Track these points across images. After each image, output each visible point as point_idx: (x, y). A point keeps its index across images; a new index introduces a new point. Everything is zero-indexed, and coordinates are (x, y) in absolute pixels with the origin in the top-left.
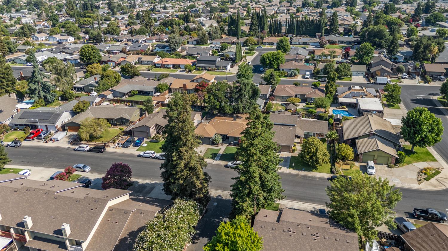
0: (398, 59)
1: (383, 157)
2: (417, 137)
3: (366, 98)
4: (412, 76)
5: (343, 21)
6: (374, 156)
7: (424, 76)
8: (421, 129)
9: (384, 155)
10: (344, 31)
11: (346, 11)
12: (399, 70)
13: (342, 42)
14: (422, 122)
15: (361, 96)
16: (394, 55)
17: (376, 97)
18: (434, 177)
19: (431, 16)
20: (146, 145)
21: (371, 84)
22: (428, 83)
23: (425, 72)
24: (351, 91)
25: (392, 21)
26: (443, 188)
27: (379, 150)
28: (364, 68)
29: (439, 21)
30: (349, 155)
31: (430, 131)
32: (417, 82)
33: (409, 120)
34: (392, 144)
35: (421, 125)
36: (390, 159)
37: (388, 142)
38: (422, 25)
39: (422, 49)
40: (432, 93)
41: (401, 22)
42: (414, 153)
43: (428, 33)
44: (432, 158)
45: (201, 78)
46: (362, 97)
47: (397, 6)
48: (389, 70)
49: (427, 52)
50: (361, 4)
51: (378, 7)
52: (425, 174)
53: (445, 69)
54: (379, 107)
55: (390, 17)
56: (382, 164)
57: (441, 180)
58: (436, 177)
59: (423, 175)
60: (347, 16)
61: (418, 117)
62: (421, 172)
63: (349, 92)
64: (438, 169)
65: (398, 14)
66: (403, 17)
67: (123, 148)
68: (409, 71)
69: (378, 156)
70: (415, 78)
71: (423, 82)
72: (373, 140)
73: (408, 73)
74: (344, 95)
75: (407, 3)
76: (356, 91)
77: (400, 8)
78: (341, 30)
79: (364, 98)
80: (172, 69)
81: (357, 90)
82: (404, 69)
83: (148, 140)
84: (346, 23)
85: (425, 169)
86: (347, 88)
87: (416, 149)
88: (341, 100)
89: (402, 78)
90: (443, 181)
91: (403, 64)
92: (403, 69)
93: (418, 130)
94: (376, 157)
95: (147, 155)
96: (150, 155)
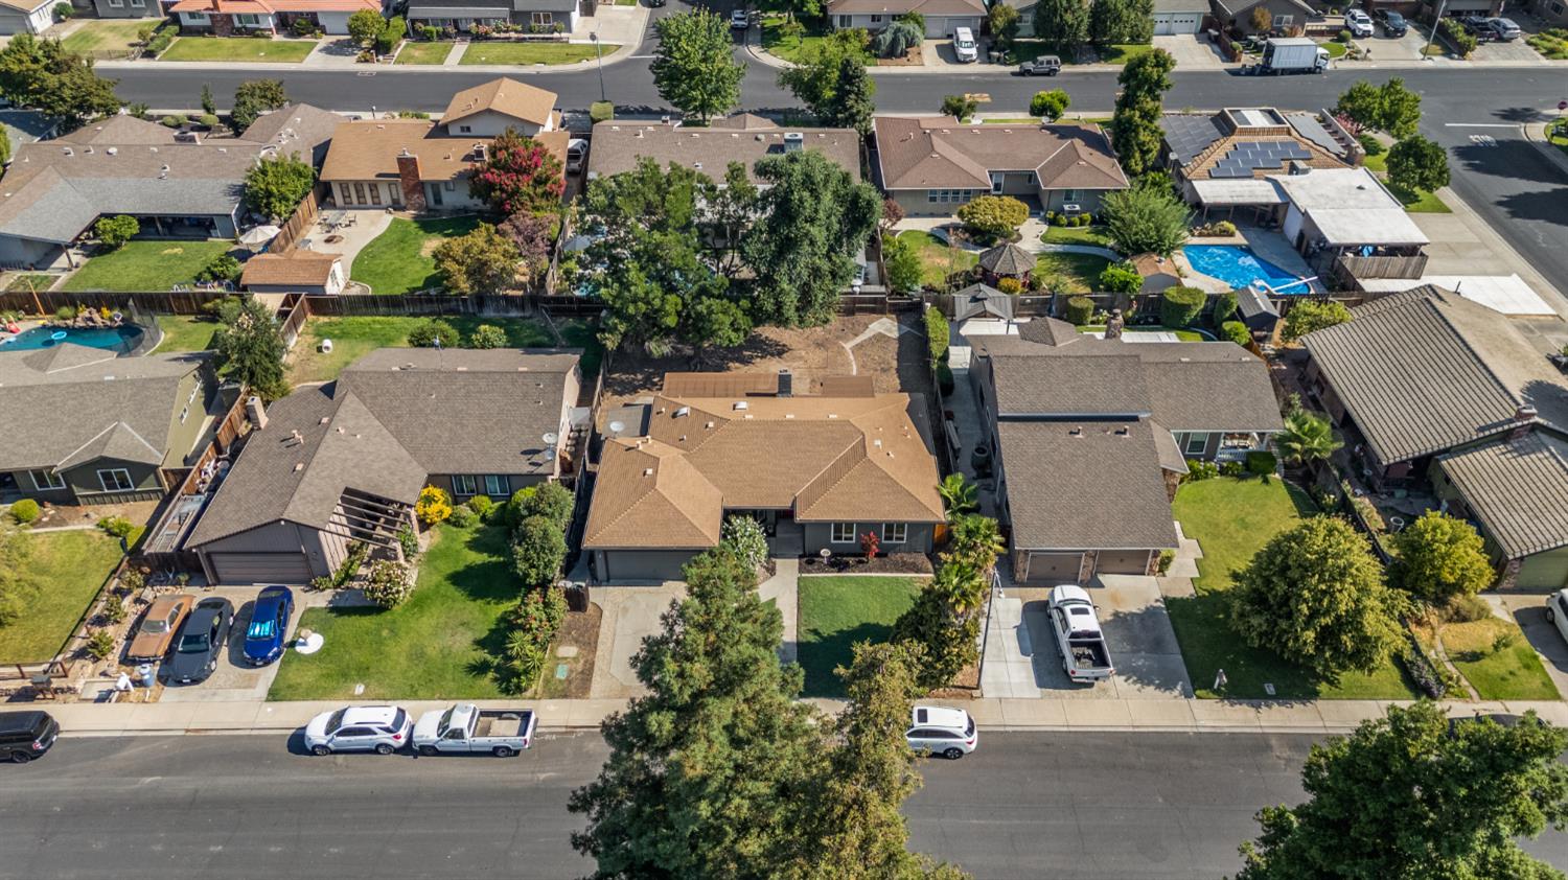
4: (1389, 23)
15: (1286, 165)
17: (1351, 163)
20: (314, 643)
21: (1247, 73)
22: (1464, 56)
23: (1432, 4)
24: (1235, 139)
32: (1415, 49)
45: (490, 111)
46: (1296, 169)
63: (1227, 145)
67: (171, 694)
70: (1403, 34)
71: (1438, 49)
73: (1372, 11)
74: (1210, 161)
76: (1256, 139)
79: (1305, 172)
80: (277, 38)
81: (1260, 130)
83: (321, 600)
88: (1205, 190)
89: (1356, 33)
95: (352, 738)
96: (374, 737)
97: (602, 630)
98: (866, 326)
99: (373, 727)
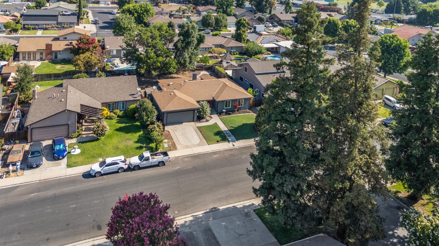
15: (275, 41)
20: (77, 151)
24: (263, 36)
27: (387, 82)
36: (395, 90)
45: (74, 33)
46: (278, 41)
67: (28, 172)
76: (267, 36)
83: (73, 141)
94: (384, 90)
95: (111, 167)
96: (118, 165)
97: (171, 135)
98: (200, 73)
99: (118, 161)
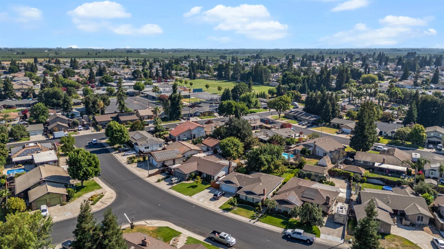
0: (75, 115)
1: (54, 198)
2: (80, 173)
3: (42, 152)
4: (86, 127)
5: (21, 86)
6: (46, 200)
7: (95, 125)
8: (81, 166)
9: (54, 196)
10: (22, 95)
11: (25, 76)
12: (75, 124)
13: (20, 106)
14: (80, 160)
15: (36, 152)
16: (70, 112)
17: (52, 150)
18: (98, 201)
19: (103, 78)
21: (50, 139)
22: (99, 131)
23: (97, 123)
24: (25, 149)
25: (70, 84)
26: (106, 206)
27: (49, 193)
28: (41, 127)
29: (110, 82)
30: (20, 206)
31: (89, 166)
32: (91, 131)
33: (71, 160)
34: (63, 185)
35: (80, 162)
36: (62, 198)
37: (59, 184)
38: (97, 86)
39: (91, 105)
40: (102, 138)
41: (78, 84)
42: (84, 187)
43: (100, 92)
44: (98, 187)
46: (38, 152)
47: (76, 71)
48: (66, 125)
49: (96, 106)
50: (43, 70)
51: (59, 72)
52: (92, 200)
53: (111, 117)
54: (55, 158)
55: (69, 80)
56: (56, 205)
57: (104, 201)
58: (101, 200)
59: (90, 202)
60: (26, 80)
61: (76, 156)
62: (89, 200)
63: (23, 150)
64: (102, 193)
65: (77, 77)
66: (81, 79)
68: (83, 123)
69: (50, 199)
70: (89, 129)
71: (96, 130)
72: (44, 186)
73: (83, 125)
74: (18, 154)
75: (86, 68)
76: (30, 148)
77: (79, 73)
78: (19, 94)
79: (40, 152)
81: (32, 146)
82: (79, 122)
84: (25, 87)
85: (92, 197)
86: (21, 147)
87: (85, 183)
88: (15, 159)
89: (79, 130)
90: (106, 201)
91: (77, 118)
92: (77, 122)
93: (79, 167)
94: (48, 200)
